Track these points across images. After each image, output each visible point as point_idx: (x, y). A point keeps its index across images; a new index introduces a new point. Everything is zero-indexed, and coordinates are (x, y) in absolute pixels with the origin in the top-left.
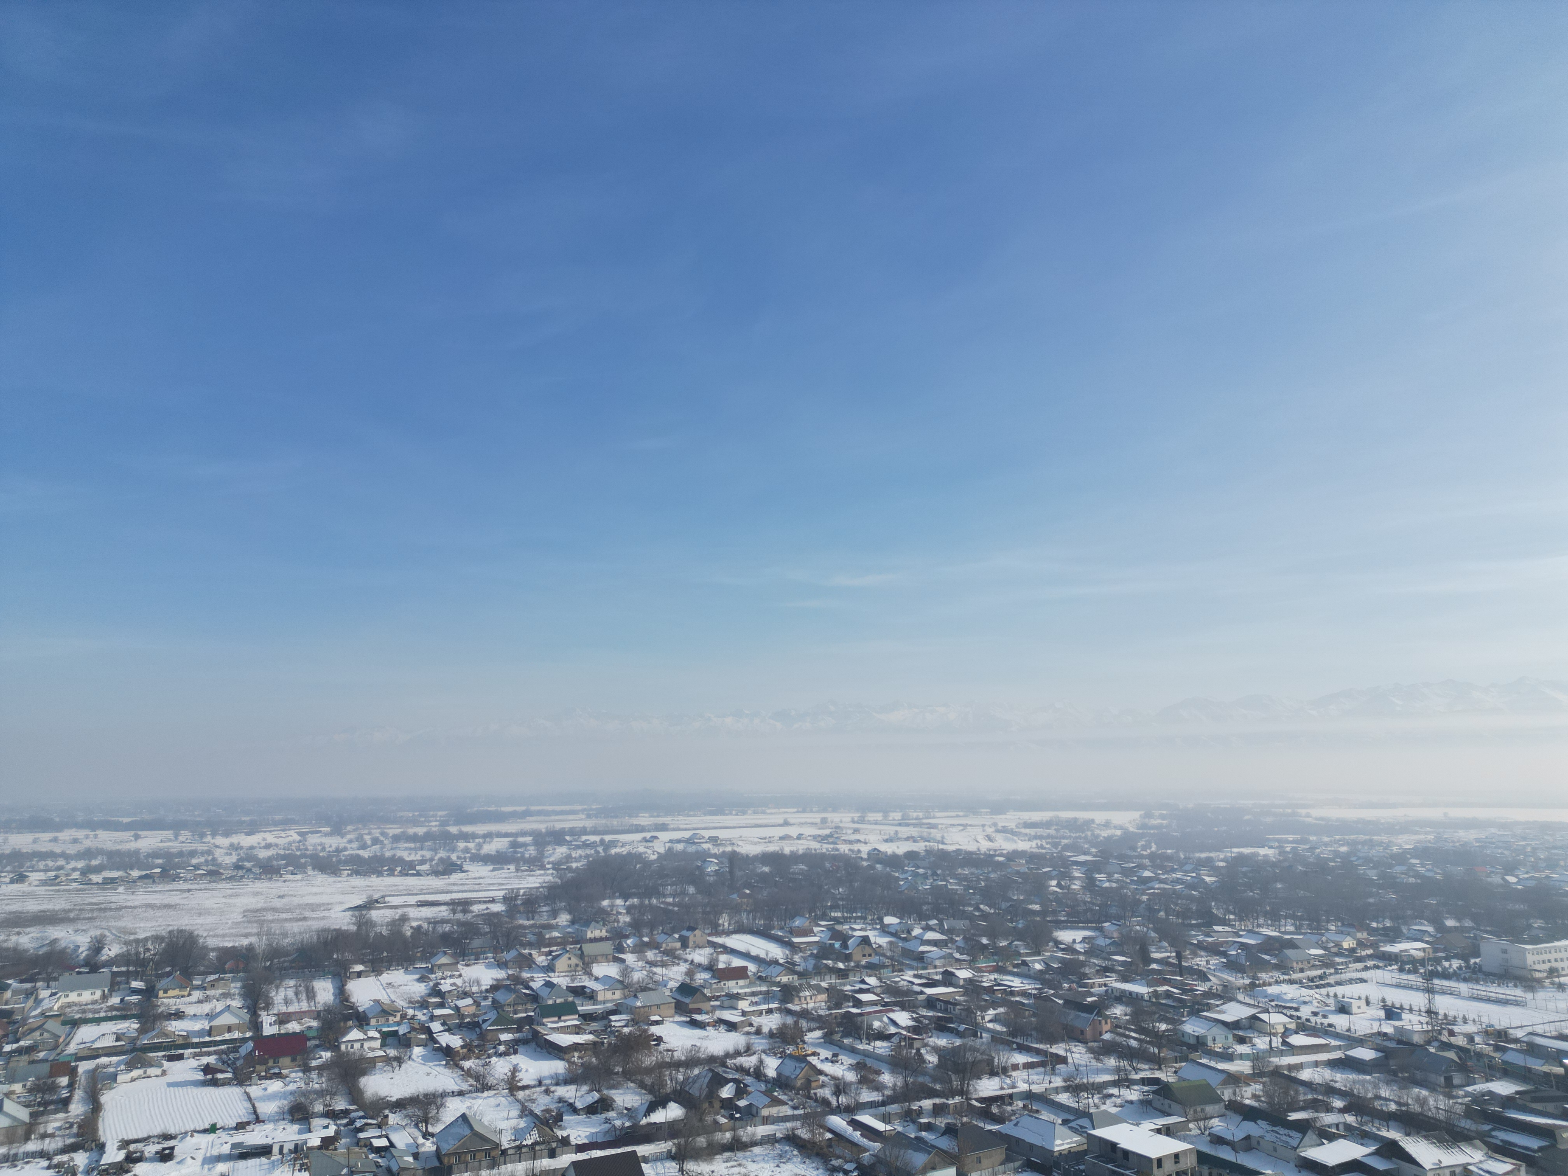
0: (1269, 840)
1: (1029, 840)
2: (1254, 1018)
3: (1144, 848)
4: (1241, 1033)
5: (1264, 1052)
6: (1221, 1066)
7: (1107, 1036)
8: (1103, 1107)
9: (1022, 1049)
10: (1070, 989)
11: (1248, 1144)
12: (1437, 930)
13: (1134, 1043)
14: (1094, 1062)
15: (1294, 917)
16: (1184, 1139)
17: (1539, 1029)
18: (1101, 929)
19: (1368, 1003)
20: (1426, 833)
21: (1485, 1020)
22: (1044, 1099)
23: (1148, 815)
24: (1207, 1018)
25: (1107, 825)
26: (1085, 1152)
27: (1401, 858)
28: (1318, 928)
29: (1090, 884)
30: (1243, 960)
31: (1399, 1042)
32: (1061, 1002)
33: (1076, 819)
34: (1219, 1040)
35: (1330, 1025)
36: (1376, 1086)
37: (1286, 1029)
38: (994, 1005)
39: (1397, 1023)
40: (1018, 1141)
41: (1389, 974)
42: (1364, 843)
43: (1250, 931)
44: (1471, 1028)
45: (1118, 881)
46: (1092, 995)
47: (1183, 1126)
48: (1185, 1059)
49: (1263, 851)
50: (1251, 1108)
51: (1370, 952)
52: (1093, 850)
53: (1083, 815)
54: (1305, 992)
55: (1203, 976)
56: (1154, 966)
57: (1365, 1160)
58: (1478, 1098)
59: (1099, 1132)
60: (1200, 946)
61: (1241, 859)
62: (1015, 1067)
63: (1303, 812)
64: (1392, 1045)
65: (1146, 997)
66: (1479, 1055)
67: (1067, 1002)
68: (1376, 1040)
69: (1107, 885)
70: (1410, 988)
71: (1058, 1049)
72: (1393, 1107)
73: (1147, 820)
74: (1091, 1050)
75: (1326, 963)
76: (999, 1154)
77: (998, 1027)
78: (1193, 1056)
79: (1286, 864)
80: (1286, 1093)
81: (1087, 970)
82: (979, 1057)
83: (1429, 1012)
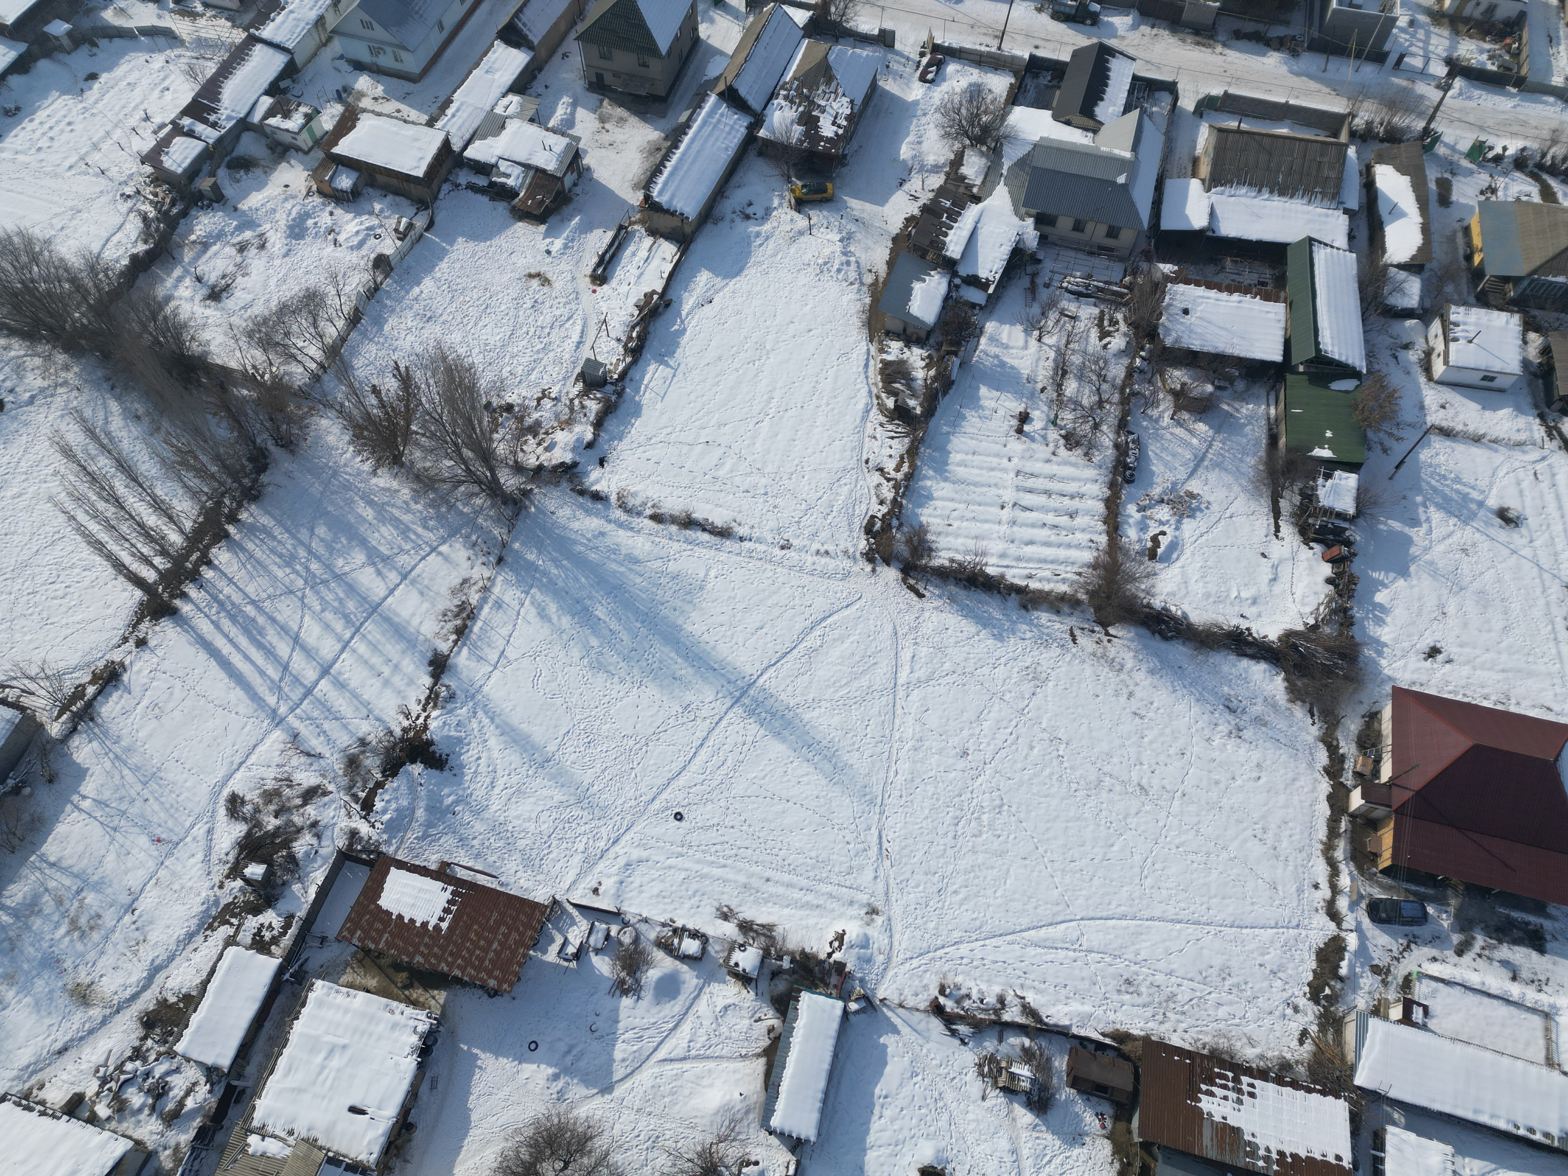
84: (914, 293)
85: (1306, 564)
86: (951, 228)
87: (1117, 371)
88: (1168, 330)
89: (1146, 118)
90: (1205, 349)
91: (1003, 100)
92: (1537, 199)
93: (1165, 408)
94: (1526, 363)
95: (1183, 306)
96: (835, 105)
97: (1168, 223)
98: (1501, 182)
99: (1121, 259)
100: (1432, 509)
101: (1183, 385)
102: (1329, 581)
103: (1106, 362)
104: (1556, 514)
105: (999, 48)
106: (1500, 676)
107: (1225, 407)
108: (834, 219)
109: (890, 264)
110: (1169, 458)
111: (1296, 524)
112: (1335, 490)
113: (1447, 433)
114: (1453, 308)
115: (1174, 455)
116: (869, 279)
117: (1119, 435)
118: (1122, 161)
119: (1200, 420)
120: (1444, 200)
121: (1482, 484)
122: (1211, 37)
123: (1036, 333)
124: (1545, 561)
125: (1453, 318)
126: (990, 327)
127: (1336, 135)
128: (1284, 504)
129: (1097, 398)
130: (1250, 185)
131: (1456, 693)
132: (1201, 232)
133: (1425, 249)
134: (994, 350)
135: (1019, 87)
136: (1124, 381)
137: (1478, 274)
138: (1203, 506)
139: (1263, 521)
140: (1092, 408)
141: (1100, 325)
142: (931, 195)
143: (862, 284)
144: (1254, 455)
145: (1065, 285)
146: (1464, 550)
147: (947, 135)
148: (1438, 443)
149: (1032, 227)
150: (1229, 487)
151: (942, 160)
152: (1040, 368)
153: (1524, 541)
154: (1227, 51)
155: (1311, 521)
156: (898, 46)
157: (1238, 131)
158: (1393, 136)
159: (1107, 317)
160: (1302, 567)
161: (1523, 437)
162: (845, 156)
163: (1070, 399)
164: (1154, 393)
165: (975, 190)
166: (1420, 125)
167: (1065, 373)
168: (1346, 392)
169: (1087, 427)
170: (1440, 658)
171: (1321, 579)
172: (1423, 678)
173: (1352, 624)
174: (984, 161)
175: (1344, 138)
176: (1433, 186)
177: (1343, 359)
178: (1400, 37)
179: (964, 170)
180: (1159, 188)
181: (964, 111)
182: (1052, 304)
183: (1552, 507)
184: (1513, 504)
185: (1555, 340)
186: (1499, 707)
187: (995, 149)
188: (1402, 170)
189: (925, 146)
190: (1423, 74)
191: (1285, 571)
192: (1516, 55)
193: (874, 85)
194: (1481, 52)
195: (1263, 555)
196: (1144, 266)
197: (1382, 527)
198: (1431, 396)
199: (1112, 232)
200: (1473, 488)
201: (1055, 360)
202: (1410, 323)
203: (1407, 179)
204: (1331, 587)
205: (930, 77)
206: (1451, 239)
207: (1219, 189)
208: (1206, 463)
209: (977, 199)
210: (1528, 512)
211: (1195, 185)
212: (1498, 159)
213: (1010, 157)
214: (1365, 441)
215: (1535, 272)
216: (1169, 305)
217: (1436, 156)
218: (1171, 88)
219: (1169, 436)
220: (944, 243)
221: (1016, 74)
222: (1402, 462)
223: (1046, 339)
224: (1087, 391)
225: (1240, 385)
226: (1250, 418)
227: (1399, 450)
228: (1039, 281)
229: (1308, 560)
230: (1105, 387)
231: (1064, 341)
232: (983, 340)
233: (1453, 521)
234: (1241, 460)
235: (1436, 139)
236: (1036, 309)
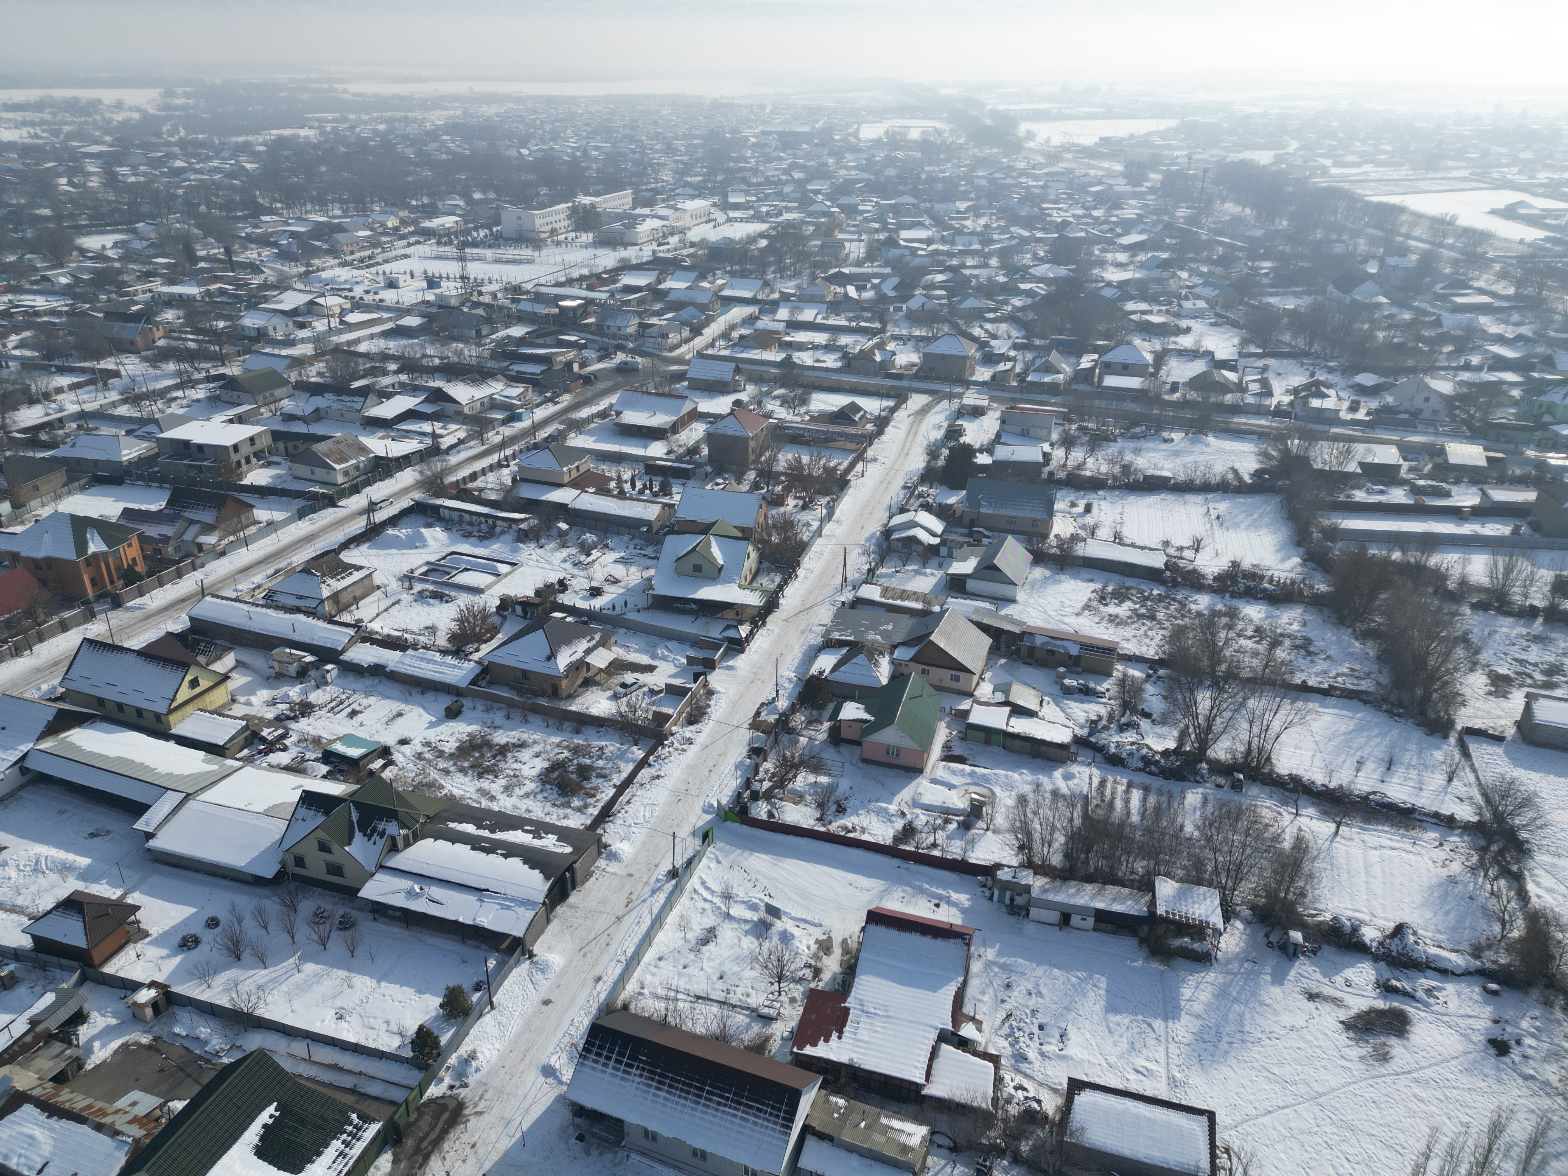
0: (308, 119)
1: (16, 127)
2: (312, 303)
3: (171, 133)
4: (300, 319)
5: (324, 333)
6: (285, 352)
7: (161, 343)
8: (169, 411)
9: (62, 370)
10: (109, 300)
11: (318, 416)
12: (467, 204)
13: (192, 345)
14: (151, 371)
15: (341, 201)
16: (257, 423)
17: (543, 281)
18: (134, 231)
19: (412, 276)
20: (455, 109)
21: (505, 279)
22: (100, 415)
23: (169, 93)
24: (265, 310)
25: (119, 106)
26: (157, 455)
27: (433, 135)
28: (364, 210)
29: (111, 179)
30: (294, 249)
31: (440, 307)
32: (101, 315)
33: (76, 100)
34: (280, 329)
35: (381, 301)
36: (423, 347)
37: (342, 309)
38: (17, 330)
39: (437, 291)
40: (79, 461)
41: (429, 248)
42: (400, 120)
43: (299, 219)
44: (494, 287)
45: (145, 174)
46: (136, 303)
47: (255, 412)
48: (248, 351)
49: (303, 133)
50: (317, 384)
51: (411, 229)
52: (108, 138)
53: (86, 94)
54: (356, 273)
55: (255, 268)
56: (202, 265)
57: (419, 408)
58: (500, 343)
59: (168, 435)
60: (250, 239)
61: (281, 142)
62: (59, 390)
63: (340, 87)
64: (434, 310)
65: (198, 298)
66: (501, 308)
67: (108, 314)
68: (421, 308)
69: (132, 179)
70: (447, 258)
71: (108, 364)
72: (437, 361)
73: (169, 100)
74: (145, 359)
75: (374, 243)
76: (60, 476)
77: (27, 353)
78: (256, 347)
79: (327, 146)
80: (347, 366)
81: (126, 278)
82: (10, 388)
83: (463, 278)
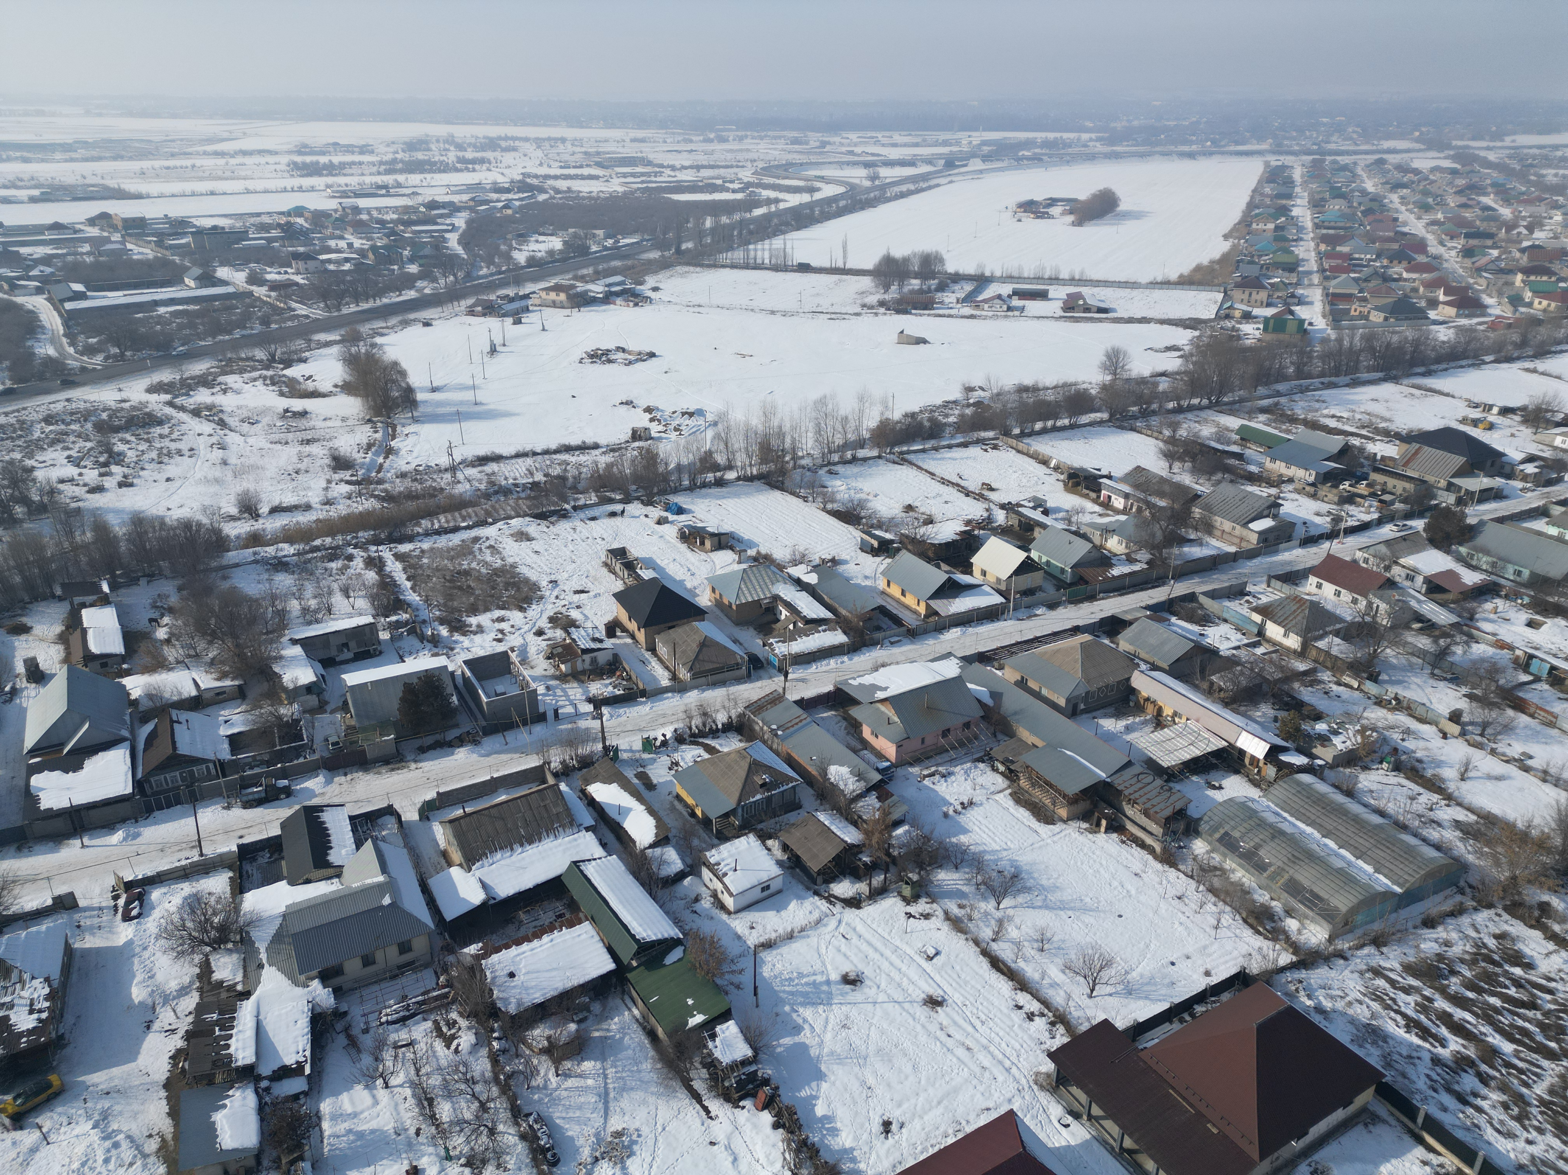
84: (218, 1126)
85: (748, 1125)
86: (231, 1036)
87: (481, 1065)
88: (505, 1000)
89: (381, 843)
90: (548, 996)
91: (228, 895)
92: (706, 756)
93: (545, 1068)
94: (779, 863)
95: (506, 972)
96: (25, 994)
97: (450, 914)
98: (677, 756)
99: (426, 966)
100: (801, 1010)
101: (549, 1038)
102: (776, 1126)
103: (465, 1065)
104: (877, 956)
105: (201, 855)
106: (940, 1109)
107: (596, 1034)
108: (75, 1109)
109: (173, 1114)
110: (578, 1114)
111: (718, 1096)
112: (727, 1044)
113: (768, 945)
114: (708, 854)
115: (580, 1108)
116: (152, 1146)
117: (518, 1124)
118: (379, 886)
119: (583, 1060)
120: (650, 786)
121: (818, 967)
122: (402, 761)
123: (380, 1082)
124: (898, 996)
125: (712, 861)
126: (326, 1107)
127: (544, 781)
128: (698, 1085)
129: (477, 1104)
130: (501, 848)
131: (925, 1149)
132: (484, 904)
133: (660, 824)
134: (342, 1127)
135: (241, 877)
136: (493, 1071)
137: (706, 822)
138: (634, 1137)
139: (692, 1111)
140: (477, 1117)
141: (440, 1034)
142: (190, 1019)
143: (145, 1156)
144: (646, 1058)
145: (384, 1019)
146: (844, 1026)
147: (181, 954)
148: (768, 957)
149: (320, 987)
150: (644, 1102)
151: (187, 980)
152: (402, 1112)
153: (874, 989)
154: (420, 765)
155: (727, 1084)
156: (82, 903)
157: (466, 815)
158: (586, 763)
159: (442, 1023)
160: (747, 1129)
161: (816, 915)
162: (61, 1037)
163: (451, 1123)
164: (528, 1063)
165: (239, 988)
166: (600, 746)
167: (431, 1101)
168: (679, 960)
169: (484, 1138)
170: (894, 1127)
171: (768, 1130)
172: (897, 1156)
173: (818, 1151)
174: (235, 957)
175: (551, 781)
176: (635, 781)
177: (660, 937)
178: (546, 701)
179: (217, 976)
180: (425, 889)
181: (189, 924)
182: (381, 1045)
183: (872, 954)
184: (846, 967)
185: (784, 836)
186: (960, 1136)
187: (242, 940)
188: (607, 781)
189: (160, 977)
190: (578, 715)
191: (738, 1144)
192: (629, 679)
193: (69, 952)
194: (606, 686)
195: (712, 1144)
196: (451, 959)
197: (779, 1050)
198: (739, 924)
199: (405, 948)
200: (814, 974)
201: (414, 1095)
202: (687, 881)
203: (614, 786)
204: (781, 1130)
205: (134, 913)
206: (673, 808)
207: (478, 864)
208: (612, 1095)
209: (246, 995)
210: (861, 967)
211: (455, 872)
212: (664, 743)
213: (262, 941)
214: (720, 990)
215: (740, 801)
216: (494, 978)
217: (623, 761)
218: (389, 811)
219: (564, 1094)
220: (230, 1055)
221: (230, 868)
222: (755, 988)
223: (393, 1082)
224: (463, 1104)
225: (596, 1007)
226: (622, 1029)
227: (746, 979)
228: (356, 1031)
229: (748, 1120)
230: (478, 1088)
231: (412, 1071)
232: (325, 1125)
233: (821, 1008)
234: (639, 1071)
235: (616, 750)
236: (367, 1060)
